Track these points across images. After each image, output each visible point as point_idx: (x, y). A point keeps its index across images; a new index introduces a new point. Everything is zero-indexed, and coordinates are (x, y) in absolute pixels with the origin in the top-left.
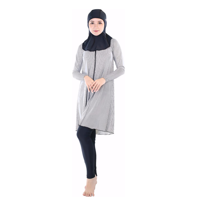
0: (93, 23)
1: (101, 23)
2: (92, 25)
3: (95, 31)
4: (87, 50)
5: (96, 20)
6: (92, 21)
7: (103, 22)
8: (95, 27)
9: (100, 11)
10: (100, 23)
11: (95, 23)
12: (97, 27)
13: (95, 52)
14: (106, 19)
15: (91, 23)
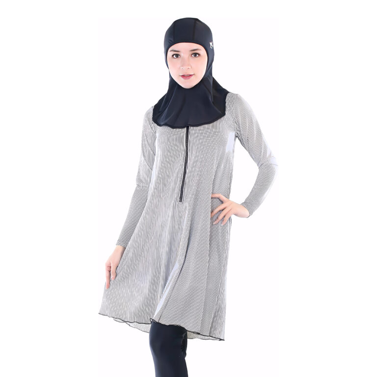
0: (177, 56)
1: (199, 55)
2: (176, 60)
3: (183, 76)
4: (166, 125)
5: (184, 48)
6: (175, 51)
7: (202, 51)
8: (182, 66)
9: (195, 23)
10: (195, 54)
11: (182, 54)
12: (189, 65)
13: (186, 129)
14: (211, 44)
15: (173, 56)
